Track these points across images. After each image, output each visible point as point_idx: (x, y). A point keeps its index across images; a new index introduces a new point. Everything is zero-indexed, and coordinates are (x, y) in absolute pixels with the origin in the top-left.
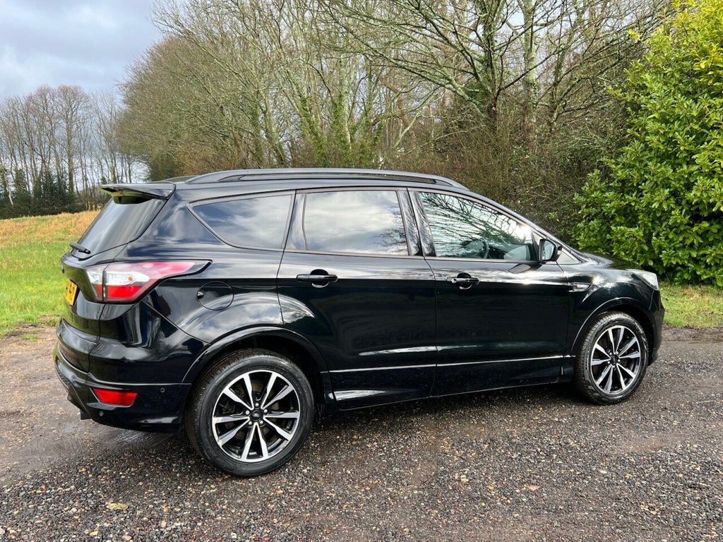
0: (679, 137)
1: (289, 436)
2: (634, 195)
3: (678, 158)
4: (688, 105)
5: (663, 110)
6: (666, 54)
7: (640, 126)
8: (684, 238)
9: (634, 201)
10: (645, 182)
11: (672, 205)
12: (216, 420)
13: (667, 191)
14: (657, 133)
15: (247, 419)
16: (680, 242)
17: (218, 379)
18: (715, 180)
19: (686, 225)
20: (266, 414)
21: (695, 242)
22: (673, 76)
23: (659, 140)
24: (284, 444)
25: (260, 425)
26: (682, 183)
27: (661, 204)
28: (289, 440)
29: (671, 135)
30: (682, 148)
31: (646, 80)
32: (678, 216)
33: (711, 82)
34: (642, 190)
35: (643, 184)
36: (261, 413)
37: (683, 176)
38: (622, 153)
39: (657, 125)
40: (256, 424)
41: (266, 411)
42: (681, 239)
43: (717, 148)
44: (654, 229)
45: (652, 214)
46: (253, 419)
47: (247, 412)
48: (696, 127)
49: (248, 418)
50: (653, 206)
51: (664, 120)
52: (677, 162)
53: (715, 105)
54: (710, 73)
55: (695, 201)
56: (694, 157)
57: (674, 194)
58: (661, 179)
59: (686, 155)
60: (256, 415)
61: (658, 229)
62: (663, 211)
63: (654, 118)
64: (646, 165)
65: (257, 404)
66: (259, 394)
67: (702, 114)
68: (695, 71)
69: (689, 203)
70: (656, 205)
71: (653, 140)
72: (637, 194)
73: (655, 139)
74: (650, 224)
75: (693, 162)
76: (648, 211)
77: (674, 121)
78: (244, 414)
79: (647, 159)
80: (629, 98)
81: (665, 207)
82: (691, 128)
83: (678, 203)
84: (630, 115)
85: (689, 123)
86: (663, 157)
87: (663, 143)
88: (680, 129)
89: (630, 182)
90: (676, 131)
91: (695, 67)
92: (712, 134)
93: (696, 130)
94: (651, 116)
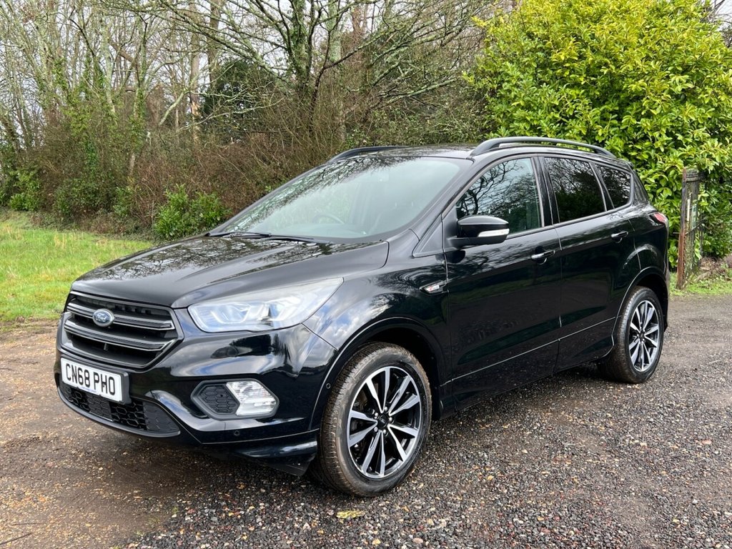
5: (527, 98)
22: (530, 65)
23: (525, 128)
29: (535, 123)
31: (507, 68)
33: (567, 73)
39: (524, 112)
48: (557, 116)
51: (528, 107)
53: (572, 96)
54: (567, 65)
63: (519, 105)
67: (561, 104)
68: (553, 62)
73: (521, 125)
77: (538, 109)
82: (553, 117)
85: (550, 113)
87: (529, 130)
88: (543, 117)
90: (540, 119)
91: (553, 58)
92: (572, 122)
93: (556, 119)
94: (515, 104)
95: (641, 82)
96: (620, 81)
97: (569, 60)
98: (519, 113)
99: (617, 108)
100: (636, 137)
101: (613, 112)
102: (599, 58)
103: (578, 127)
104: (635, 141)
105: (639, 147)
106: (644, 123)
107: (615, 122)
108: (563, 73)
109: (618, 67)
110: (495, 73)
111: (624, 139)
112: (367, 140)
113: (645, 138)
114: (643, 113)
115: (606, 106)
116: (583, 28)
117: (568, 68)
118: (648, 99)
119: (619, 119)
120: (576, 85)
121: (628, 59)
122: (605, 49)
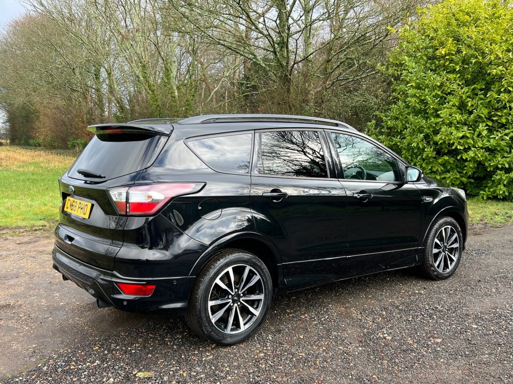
0: (429, 99)
1: (257, 313)
2: (398, 137)
3: (428, 113)
4: (434, 78)
5: (418, 81)
6: (417, 44)
7: (401, 91)
8: (432, 167)
9: (399, 142)
10: (406, 128)
11: (425, 145)
12: (211, 303)
13: (422, 135)
14: (414, 96)
15: (229, 302)
16: (430, 169)
17: (212, 272)
18: (453, 128)
19: (433, 158)
20: (242, 297)
21: (439, 169)
22: (422, 58)
23: (415, 101)
24: (254, 319)
25: (238, 305)
26: (431, 130)
27: (418, 144)
28: (257, 316)
29: (423, 98)
30: (432, 107)
32: (429, 151)
33: (447, 63)
34: (405, 134)
35: (405, 130)
36: (239, 296)
37: (431, 125)
38: (389, 109)
39: (415, 91)
40: (236, 305)
41: (242, 295)
42: (430, 167)
43: (452, 107)
44: (412, 160)
45: (411, 150)
46: (234, 301)
47: (230, 296)
48: (439, 93)
49: (231, 300)
50: (412, 145)
51: (418, 87)
52: (426, 115)
53: (450, 79)
54: (447, 57)
55: (441, 142)
56: (439, 112)
57: (427, 137)
58: (418, 127)
59: (433, 111)
60: (236, 298)
61: (415, 160)
62: (419, 148)
63: (412, 86)
64: (406, 117)
65: (236, 290)
66: (238, 282)
67: (442, 85)
68: (438, 55)
69: (436, 143)
70: (414, 145)
71: (413, 101)
72: (401, 137)
73: (413, 100)
74: (410, 158)
75: (438, 116)
76: (409, 148)
77: (425, 89)
78: (228, 298)
79: (406, 114)
80: (390, 71)
81: (421, 146)
82: (436, 93)
83: (428, 143)
84: (393, 84)
85: (434, 91)
86: (417, 112)
87: (418, 103)
88: (429, 94)
89: (395, 129)
90: (426, 95)
91: (438, 53)
92: (450, 97)
93: (439, 95)
94: (410, 85)
95: (500, 68)
96: (486, 68)
97: (449, 54)
98: (411, 92)
99: (484, 87)
100: (498, 107)
101: (481, 90)
102: (471, 52)
103: (454, 101)
104: (497, 110)
105: (499, 114)
106: (504, 97)
107: (482, 96)
108: (445, 63)
109: (484, 58)
110: (400, 63)
111: (489, 108)
112: (318, 110)
113: (505, 107)
114: (502, 90)
115: (475, 86)
116: (462, 30)
117: (448, 59)
118: (506, 79)
119: (485, 95)
120: (453, 71)
121: (491, 52)
122: (474, 45)
